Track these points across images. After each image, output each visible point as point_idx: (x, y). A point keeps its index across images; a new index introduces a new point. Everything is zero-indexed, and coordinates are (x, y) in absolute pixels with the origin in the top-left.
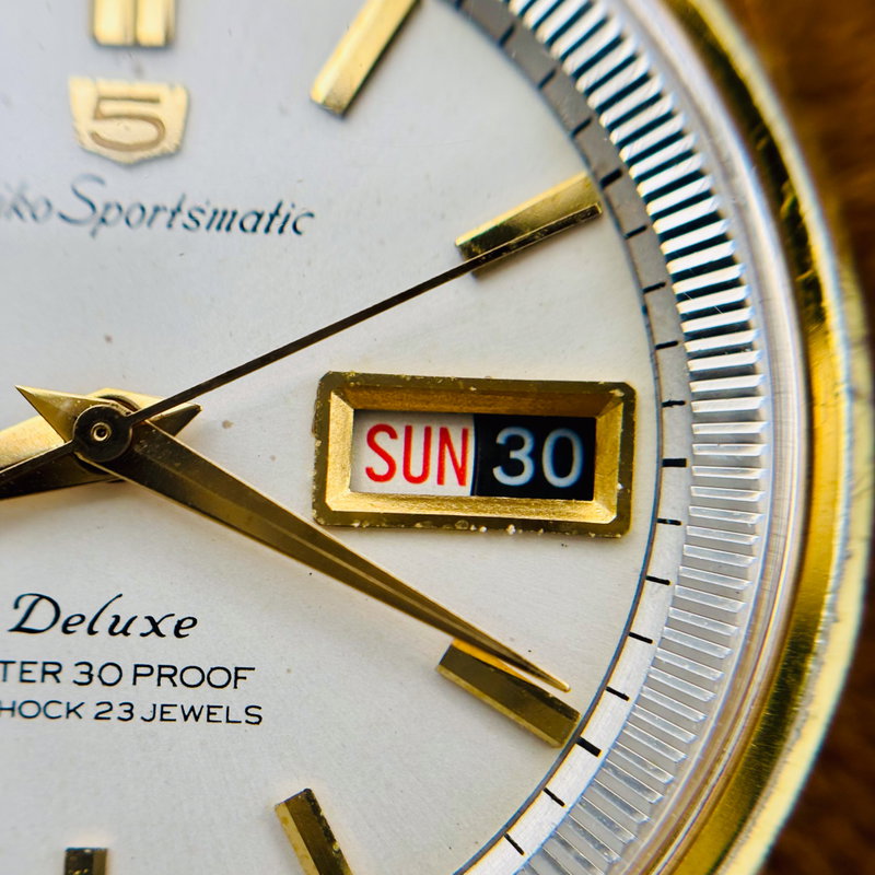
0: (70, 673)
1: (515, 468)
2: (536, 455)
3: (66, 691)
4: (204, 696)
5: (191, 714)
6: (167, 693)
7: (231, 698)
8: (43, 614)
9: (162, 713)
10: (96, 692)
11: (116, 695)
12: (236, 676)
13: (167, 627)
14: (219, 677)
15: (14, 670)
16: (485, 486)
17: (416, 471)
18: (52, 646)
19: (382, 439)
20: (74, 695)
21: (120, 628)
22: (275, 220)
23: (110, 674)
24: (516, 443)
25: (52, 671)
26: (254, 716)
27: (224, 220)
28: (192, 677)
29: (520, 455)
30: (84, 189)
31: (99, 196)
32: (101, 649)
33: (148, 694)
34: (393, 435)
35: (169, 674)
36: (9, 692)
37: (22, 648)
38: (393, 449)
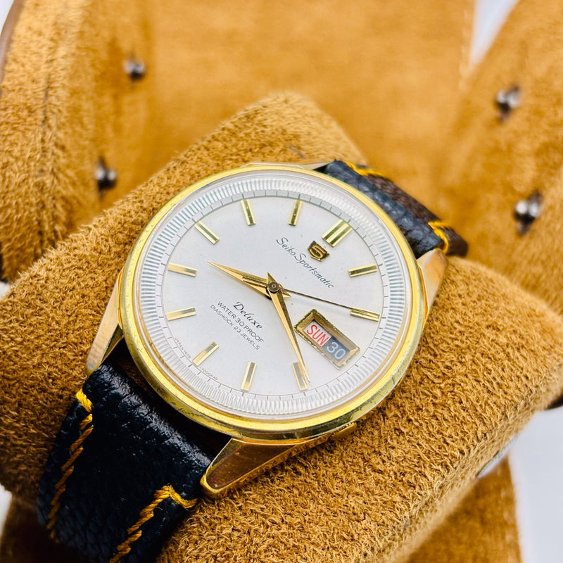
0: (236, 319)
1: (331, 350)
2: (336, 350)
3: (233, 321)
5: (248, 339)
6: (248, 333)
7: (257, 343)
8: (240, 307)
9: (244, 335)
10: (237, 324)
11: (240, 327)
12: (260, 340)
13: (256, 324)
14: (257, 338)
15: (229, 311)
17: (315, 337)
18: (237, 313)
19: (314, 328)
20: (234, 322)
21: (249, 319)
22: (327, 282)
23: (242, 324)
24: (335, 346)
25: (234, 316)
26: (257, 348)
27: (319, 276)
28: (254, 334)
29: (334, 348)
30: (302, 256)
31: (303, 258)
32: (244, 319)
33: (245, 331)
34: (316, 328)
35: (250, 331)
36: (226, 314)
37: (233, 309)
38: (315, 331)
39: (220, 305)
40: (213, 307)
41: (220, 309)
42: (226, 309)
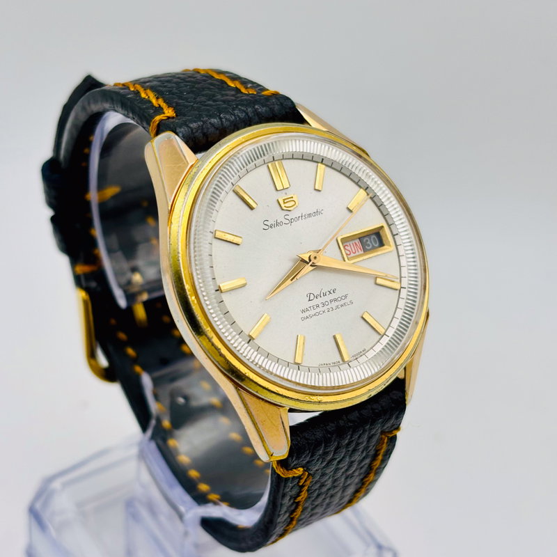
0: (321, 306)
1: (369, 245)
2: (371, 242)
3: (321, 309)
4: (342, 302)
5: (342, 306)
6: (337, 303)
7: (347, 301)
8: (312, 297)
9: (337, 307)
10: (326, 307)
11: (328, 307)
12: (346, 297)
13: (332, 292)
14: (343, 298)
15: (312, 308)
16: (365, 250)
17: (354, 251)
18: (315, 302)
19: (347, 248)
20: (323, 309)
21: (325, 295)
22: (317, 213)
23: (327, 303)
24: (367, 241)
25: (318, 306)
26: (352, 302)
27: (310, 215)
28: (339, 299)
29: (369, 243)
30: (286, 217)
31: (289, 218)
32: (323, 299)
33: (334, 305)
34: (348, 246)
35: (336, 300)
36: (313, 312)
37: (311, 304)
38: (349, 248)
39: (303, 311)
40: (303, 319)
41: (307, 314)
42: (309, 309)
